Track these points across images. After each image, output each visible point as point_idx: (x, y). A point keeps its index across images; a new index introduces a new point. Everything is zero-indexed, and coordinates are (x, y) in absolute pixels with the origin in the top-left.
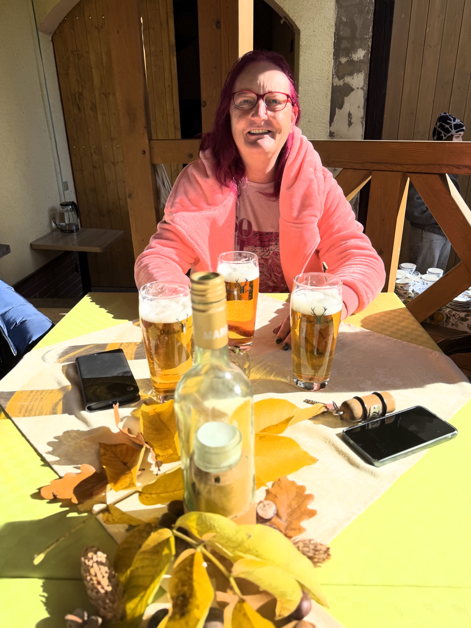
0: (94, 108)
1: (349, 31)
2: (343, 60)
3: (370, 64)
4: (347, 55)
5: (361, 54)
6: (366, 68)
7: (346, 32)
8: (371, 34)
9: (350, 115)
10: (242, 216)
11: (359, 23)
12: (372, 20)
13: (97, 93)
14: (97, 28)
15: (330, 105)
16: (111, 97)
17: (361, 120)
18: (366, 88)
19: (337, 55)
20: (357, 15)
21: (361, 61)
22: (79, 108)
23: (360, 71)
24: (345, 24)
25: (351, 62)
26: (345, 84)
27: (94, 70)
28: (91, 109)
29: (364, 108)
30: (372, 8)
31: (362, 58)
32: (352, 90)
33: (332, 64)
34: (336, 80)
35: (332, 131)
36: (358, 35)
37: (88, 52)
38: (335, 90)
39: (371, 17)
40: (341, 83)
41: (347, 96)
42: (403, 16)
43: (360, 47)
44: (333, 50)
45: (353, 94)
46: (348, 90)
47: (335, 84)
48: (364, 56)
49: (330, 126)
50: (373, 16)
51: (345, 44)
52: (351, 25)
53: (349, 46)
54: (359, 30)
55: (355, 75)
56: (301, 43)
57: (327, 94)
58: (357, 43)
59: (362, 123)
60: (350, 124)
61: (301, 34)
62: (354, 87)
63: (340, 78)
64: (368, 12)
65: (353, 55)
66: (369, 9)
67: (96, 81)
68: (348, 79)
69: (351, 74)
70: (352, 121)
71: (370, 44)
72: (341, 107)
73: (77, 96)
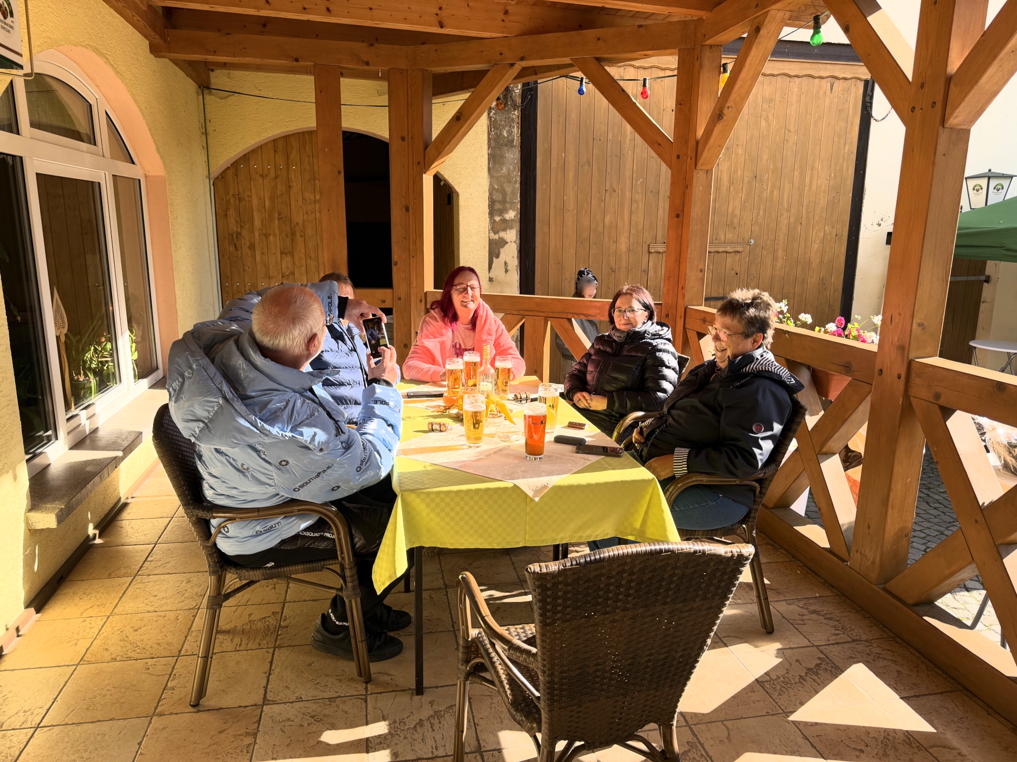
0: (252, 247)
1: (500, 196)
2: (497, 219)
3: (520, 222)
4: (500, 215)
5: (512, 215)
6: (517, 226)
7: (498, 196)
8: (519, 199)
9: (506, 263)
10: (456, 341)
11: (508, 189)
12: (519, 188)
13: (257, 234)
14: (262, 176)
15: (488, 255)
16: (271, 238)
17: (516, 268)
18: (518, 242)
19: (491, 214)
20: (506, 184)
21: (512, 220)
22: (235, 247)
23: (512, 228)
24: (497, 190)
25: (504, 221)
26: (499, 238)
27: (255, 213)
28: (249, 248)
29: (517, 258)
30: (519, 179)
31: (513, 218)
32: (507, 243)
33: (488, 222)
34: (492, 234)
35: (491, 277)
36: (508, 199)
37: (250, 196)
38: (492, 243)
39: (518, 186)
40: (496, 237)
41: (502, 248)
42: (544, 186)
43: (511, 209)
44: (488, 211)
45: (507, 246)
46: (503, 243)
47: (491, 238)
48: (514, 216)
49: (489, 272)
50: (519, 185)
51: (498, 206)
52: (503, 192)
53: (501, 207)
54: (509, 196)
55: (508, 231)
56: (460, 204)
57: (485, 246)
58: (508, 205)
59: (517, 270)
60: (506, 271)
61: (460, 197)
62: (507, 241)
63: (495, 233)
64: (515, 182)
65: (505, 215)
66: (516, 179)
67: (257, 223)
68: (502, 234)
69: (504, 230)
70: (508, 268)
71: (519, 207)
72: (498, 257)
73: (235, 235)
